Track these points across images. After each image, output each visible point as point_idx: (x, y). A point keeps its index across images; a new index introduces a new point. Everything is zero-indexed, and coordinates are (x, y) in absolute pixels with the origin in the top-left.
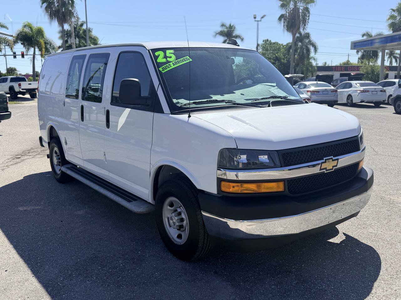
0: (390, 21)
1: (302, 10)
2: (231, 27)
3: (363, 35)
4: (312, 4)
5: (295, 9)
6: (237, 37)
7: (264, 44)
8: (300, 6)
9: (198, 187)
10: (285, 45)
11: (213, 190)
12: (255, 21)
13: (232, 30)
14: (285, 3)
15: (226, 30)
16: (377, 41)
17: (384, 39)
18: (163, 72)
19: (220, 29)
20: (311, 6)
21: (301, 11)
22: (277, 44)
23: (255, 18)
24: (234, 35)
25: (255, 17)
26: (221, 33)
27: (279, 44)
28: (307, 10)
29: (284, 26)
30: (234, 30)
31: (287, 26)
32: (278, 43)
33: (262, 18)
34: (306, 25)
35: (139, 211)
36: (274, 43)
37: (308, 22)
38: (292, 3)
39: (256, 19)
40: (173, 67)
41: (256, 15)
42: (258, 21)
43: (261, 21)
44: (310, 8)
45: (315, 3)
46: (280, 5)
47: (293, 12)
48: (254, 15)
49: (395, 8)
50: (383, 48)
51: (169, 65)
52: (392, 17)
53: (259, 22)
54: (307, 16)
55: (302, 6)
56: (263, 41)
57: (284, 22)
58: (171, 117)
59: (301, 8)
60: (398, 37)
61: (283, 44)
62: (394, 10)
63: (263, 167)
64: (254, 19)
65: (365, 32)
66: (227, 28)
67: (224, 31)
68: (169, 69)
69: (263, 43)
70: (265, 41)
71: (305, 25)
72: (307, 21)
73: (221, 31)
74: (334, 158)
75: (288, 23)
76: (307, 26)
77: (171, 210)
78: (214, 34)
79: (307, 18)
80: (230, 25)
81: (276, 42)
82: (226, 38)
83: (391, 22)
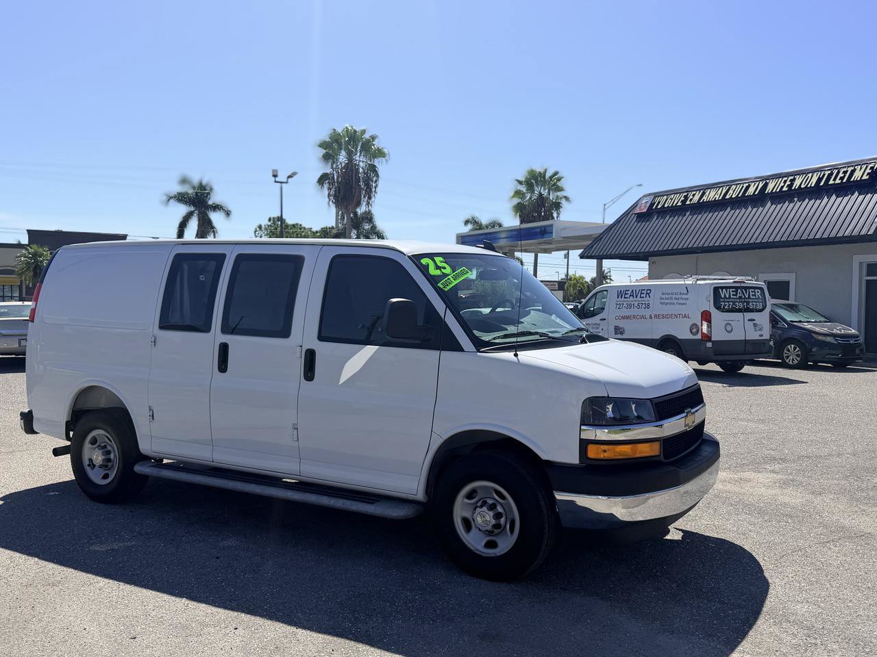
0: (516, 201)
1: (363, 168)
2: (202, 187)
3: (467, 222)
4: (380, 159)
5: (350, 166)
6: (217, 207)
7: (271, 226)
8: (360, 161)
9: (544, 457)
10: (317, 232)
11: (573, 458)
12: (275, 182)
13: (204, 193)
14: (330, 152)
15: (190, 191)
16: (503, 235)
17: (514, 233)
18: (446, 290)
19: (177, 189)
20: (379, 162)
21: (361, 170)
22: (300, 229)
23: (275, 176)
24: (210, 202)
25: (275, 174)
26: (181, 198)
27: (305, 228)
28: (373, 168)
29: (329, 195)
30: (209, 193)
31: (335, 196)
32: (301, 225)
33: (290, 177)
34: (373, 197)
35: (402, 514)
36: (294, 226)
37: (375, 192)
38: (343, 153)
39: (277, 179)
40: (455, 283)
41: (277, 171)
42: (281, 183)
43: (287, 182)
44: (377, 165)
45: (387, 157)
46: (322, 155)
47: (346, 171)
48: (273, 171)
49: (522, 179)
50: (512, 248)
51: (448, 279)
52: (518, 193)
53: (283, 185)
54: (372, 181)
55: (363, 161)
56: (270, 220)
57: (329, 189)
58: (480, 356)
59: (361, 164)
60: (538, 230)
61: (311, 229)
62: (520, 182)
63: (640, 420)
64: (273, 178)
65: (468, 216)
66: (194, 188)
67: (187, 193)
68: (451, 286)
69: (269, 223)
70: (274, 221)
71: (370, 198)
72: (373, 190)
73: (179, 194)
74: (693, 411)
75: (338, 191)
76: (373, 199)
77: (471, 504)
78: (165, 198)
79: (374, 185)
80: (201, 184)
81: (297, 224)
82: (192, 209)
83: (516, 203)
